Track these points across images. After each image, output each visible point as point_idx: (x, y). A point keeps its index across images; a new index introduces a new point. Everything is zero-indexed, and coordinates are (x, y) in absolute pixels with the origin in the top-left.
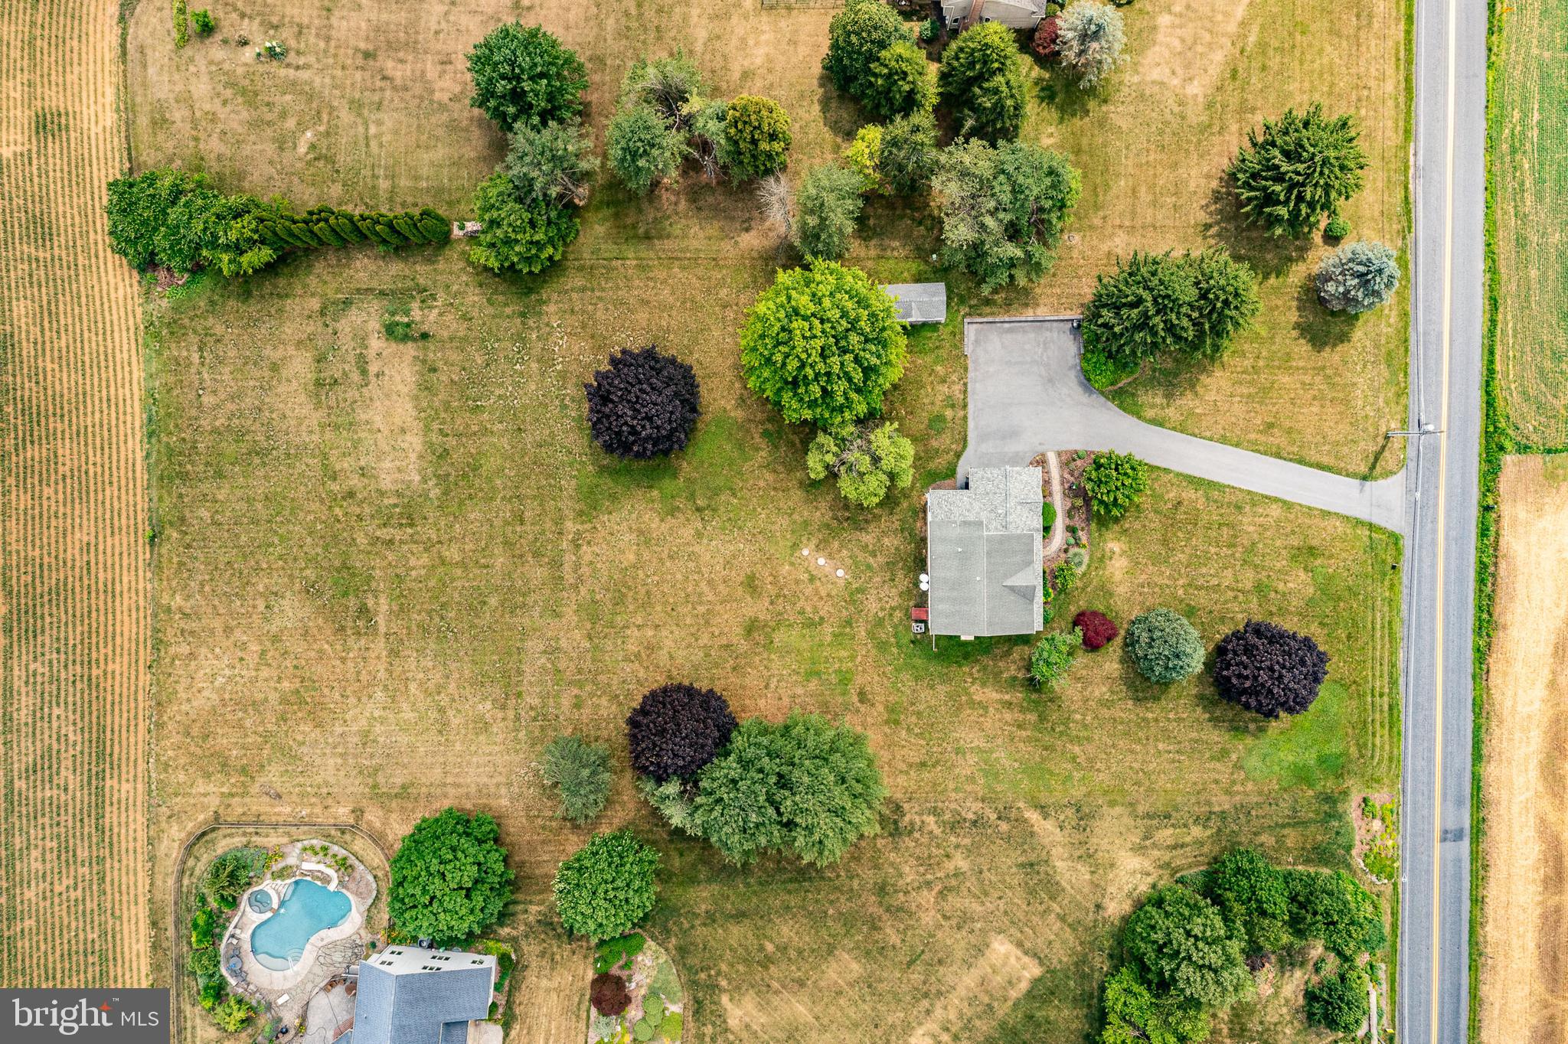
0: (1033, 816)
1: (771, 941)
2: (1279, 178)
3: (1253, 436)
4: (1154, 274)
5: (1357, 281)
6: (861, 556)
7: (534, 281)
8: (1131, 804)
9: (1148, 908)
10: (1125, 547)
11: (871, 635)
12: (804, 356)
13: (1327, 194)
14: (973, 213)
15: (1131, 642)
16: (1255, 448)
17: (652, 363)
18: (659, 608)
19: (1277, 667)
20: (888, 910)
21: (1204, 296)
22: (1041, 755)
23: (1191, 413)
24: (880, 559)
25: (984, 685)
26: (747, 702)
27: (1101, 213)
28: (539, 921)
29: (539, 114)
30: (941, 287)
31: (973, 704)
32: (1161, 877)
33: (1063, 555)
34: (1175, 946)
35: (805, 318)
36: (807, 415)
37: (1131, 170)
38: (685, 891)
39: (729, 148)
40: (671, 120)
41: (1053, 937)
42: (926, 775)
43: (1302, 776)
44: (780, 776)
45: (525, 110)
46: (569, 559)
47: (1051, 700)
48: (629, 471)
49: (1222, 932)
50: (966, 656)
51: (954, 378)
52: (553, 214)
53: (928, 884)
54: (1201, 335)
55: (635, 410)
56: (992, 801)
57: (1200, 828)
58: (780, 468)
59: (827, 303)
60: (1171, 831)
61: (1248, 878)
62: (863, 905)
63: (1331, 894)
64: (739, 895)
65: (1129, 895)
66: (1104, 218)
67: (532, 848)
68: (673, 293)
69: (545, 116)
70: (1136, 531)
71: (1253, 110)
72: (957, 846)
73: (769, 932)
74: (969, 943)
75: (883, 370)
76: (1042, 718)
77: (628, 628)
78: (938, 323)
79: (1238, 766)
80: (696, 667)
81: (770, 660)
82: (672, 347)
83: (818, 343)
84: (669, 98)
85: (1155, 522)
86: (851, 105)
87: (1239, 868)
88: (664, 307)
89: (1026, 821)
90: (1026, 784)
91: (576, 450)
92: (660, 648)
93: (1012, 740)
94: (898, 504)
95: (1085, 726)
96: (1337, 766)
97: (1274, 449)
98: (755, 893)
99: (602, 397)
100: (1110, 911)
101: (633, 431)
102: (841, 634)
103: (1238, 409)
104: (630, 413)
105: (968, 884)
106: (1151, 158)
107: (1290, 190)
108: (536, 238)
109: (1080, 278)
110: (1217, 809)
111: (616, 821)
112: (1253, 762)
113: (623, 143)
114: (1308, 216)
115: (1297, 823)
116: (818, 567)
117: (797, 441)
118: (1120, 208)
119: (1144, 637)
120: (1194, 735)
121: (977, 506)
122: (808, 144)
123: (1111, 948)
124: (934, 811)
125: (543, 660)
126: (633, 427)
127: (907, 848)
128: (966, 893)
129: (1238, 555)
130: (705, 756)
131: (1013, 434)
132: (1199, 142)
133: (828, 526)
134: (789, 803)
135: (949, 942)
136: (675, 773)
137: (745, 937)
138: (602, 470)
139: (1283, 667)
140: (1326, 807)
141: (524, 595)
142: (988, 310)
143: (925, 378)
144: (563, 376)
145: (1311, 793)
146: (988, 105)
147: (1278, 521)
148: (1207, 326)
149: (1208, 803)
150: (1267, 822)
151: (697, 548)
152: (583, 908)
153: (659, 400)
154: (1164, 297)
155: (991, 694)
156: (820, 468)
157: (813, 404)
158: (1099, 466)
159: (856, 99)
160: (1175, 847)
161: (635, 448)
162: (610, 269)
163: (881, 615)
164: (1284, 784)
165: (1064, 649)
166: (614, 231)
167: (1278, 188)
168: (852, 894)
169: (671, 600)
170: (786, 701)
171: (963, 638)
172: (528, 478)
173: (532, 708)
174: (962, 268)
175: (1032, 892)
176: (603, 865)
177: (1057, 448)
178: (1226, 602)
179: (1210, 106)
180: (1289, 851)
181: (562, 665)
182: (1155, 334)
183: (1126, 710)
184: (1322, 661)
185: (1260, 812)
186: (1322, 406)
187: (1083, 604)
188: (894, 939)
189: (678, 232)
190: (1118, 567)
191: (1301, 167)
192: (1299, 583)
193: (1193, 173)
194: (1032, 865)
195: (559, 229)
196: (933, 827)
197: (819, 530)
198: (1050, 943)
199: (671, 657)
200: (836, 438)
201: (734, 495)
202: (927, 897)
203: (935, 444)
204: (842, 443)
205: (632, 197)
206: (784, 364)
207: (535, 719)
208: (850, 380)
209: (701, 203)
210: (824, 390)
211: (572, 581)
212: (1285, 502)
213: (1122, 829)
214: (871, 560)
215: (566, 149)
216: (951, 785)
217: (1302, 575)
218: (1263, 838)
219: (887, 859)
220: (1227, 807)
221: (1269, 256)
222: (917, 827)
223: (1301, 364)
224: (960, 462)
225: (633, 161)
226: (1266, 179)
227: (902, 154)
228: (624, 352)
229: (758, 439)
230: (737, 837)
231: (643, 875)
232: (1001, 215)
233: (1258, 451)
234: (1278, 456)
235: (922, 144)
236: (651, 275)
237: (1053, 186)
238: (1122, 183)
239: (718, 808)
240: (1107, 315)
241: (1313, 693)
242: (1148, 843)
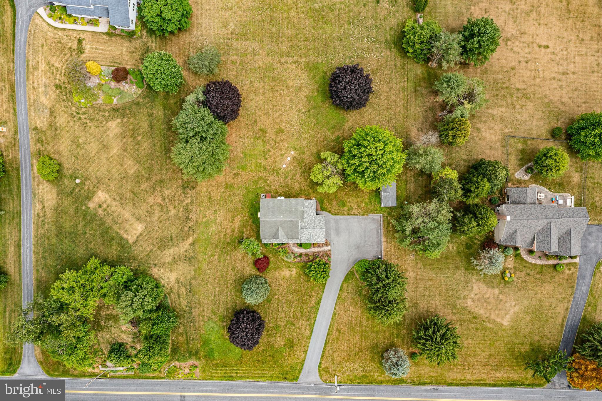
0: (190, 240)
1: (142, 139)
2: (434, 332)
3: (336, 325)
4: (399, 284)
5: (395, 362)
6: (291, 174)
7: (399, 46)
8: (195, 278)
9: (155, 282)
10: (294, 276)
11: (260, 178)
12: (369, 147)
13: (428, 350)
14: (423, 215)
15: (257, 277)
16: (331, 326)
17: (366, 91)
18: (271, 95)
19: (247, 330)
20: (154, 184)
21: (390, 302)
22: (214, 243)
23: (345, 301)
24: (290, 181)
25: (241, 221)
26: (234, 129)
27: (422, 267)
28: (148, 47)
29: (465, 45)
30: (395, 205)
31: (234, 217)
32: (167, 289)
33: (291, 252)
34: (140, 291)
35: (384, 148)
36: (346, 150)
37: (439, 278)
38: (161, 105)
39: (450, 120)
40: (461, 97)
41: (144, 247)
42: (206, 199)
43: (206, 343)
44: (206, 138)
45: (467, 39)
46: (290, 60)
47: (235, 247)
48: (324, 83)
49: (146, 308)
50: (252, 214)
51: (360, 210)
52: (425, 52)
53: (164, 200)
54: (375, 302)
55: (348, 83)
56: (196, 224)
57: (186, 304)
58: (325, 143)
59: (389, 156)
60: (185, 293)
61: (167, 321)
62: (156, 175)
63: (160, 350)
64: (160, 126)
65: (160, 277)
66: (421, 268)
67: (177, 44)
68: (394, 101)
69: (464, 47)
70: (300, 280)
71: (461, 325)
72: (179, 211)
73: (145, 138)
74: (141, 215)
75: (363, 179)
76: (228, 244)
77: (263, 83)
78: (381, 204)
79: (209, 318)
80: (248, 109)
81: (251, 139)
82: (373, 101)
83: (374, 153)
84: (470, 96)
85: (303, 287)
86: (466, 171)
87: (170, 318)
88: (388, 97)
89: (188, 237)
90: (203, 237)
91: (333, 62)
92: (255, 95)
93: (220, 232)
94: (311, 189)
95: (225, 260)
96: (209, 356)
97: (331, 333)
98: (160, 132)
99: (353, 70)
100: (154, 269)
101: (340, 82)
102: (261, 166)
103: (346, 319)
104: (347, 80)
105: (164, 215)
106: (443, 286)
107: (429, 336)
108: (416, 44)
109: (398, 259)
110: (193, 310)
111: (188, 78)
112: (211, 324)
113: (452, 77)
114: (420, 343)
115: (188, 341)
116: (287, 157)
117: (335, 149)
118: (424, 274)
119: (259, 281)
120: (222, 302)
121: (310, 218)
122: (451, 154)
123: (140, 270)
124: (192, 202)
125: (251, 49)
126: (342, 82)
127: (178, 192)
128: (161, 214)
129: (290, 319)
130: (213, 109)
131: (338, 233)
132: (449, 305)
133: (302, 161)
134: (195, 141)
135: (142, 208)
136: (207, 98)
137: (143, 129)
138: (325, 73)
139: (247, 333)
140: (194, 352)
141: (276, 42)
142: (386, 224)
143: (360, 199)
144: (362, 57)
145: (199, 346)
146: (465, 220)
147: (303, 334)
148: (378, 304)
149: (195, 307)
150: (188, 329)
151: (294, 110)
152: (154, 61)
153: (352, 92)
154: (390, 287)
155: (237, 224)
156: (325, 156)
157: (350, 152)
158: (325, 265)
159: (468, 172)
160: (178, 294)
161: (333, 83)
162: (403, 76)
163: (268, 182)
164: (203, 336)
165: (255, 251)
166: (418, 78)
167: (430, 331)
168: (160, 170)
169: (274, 100)
170: (235, 145)
171: (259, 213)
172: (322, 43)
173: (232, 44)
174: (402, 213)
175: (161, 240)
176: (170, 70)
177: (332, 250)
178: (272, 314)
179: (463, 308)
180: (177, 337)
181: (249, 56)
182: (376, 284)
183: (231, 276)
184: (249, 348)
185: (192, 327)
186: (347, 351)
187: (272, 259)
188: (143, 187)
189: (417, 103)
190: (286, 273)
191: (439, 339)
192: (280, 342)
193: (437, 302)
194: (172, 240)
195: (419, 55)
196: (186, 202)
197: (301, 158)
198: (142, 246)
199: (252, 100)
200: (337, 162)
201: (315, 125)
202: (159, 199)
203: (334, 203)
204: (335, 165)
205: (432, 84)
206: (365, 140)
207: (227, 46)
208: (359, 166)
209: (429, 112)
210: (355, 156)
211: (282, 60)
212: (310, 337)
213: (185, 274)
214: (289, 178)
215: (451, 54)
216: (202, 209)
217: (282, 343)
218: (182, 328)
219: (174, 184)
220: (194, 314)
221: (405, 331)
222: (186, 195)
223: (363, 343)
224: (327, 213)
225: (446, 82)
226: (434, 327)
227: (447, 186)
228: (371, 80)
229: (336, 134)
230: (182, 120)
231: (167, 86)
232: (422, 225)
233: (330, 327)
234: (328, 334)
235: (450, 194)
236: (401, 92)
237: (433, 245)
238: (434, 275)
239: (193, 113)
240: (383, 267)
241: (237, 344)
242: (180, 284)
